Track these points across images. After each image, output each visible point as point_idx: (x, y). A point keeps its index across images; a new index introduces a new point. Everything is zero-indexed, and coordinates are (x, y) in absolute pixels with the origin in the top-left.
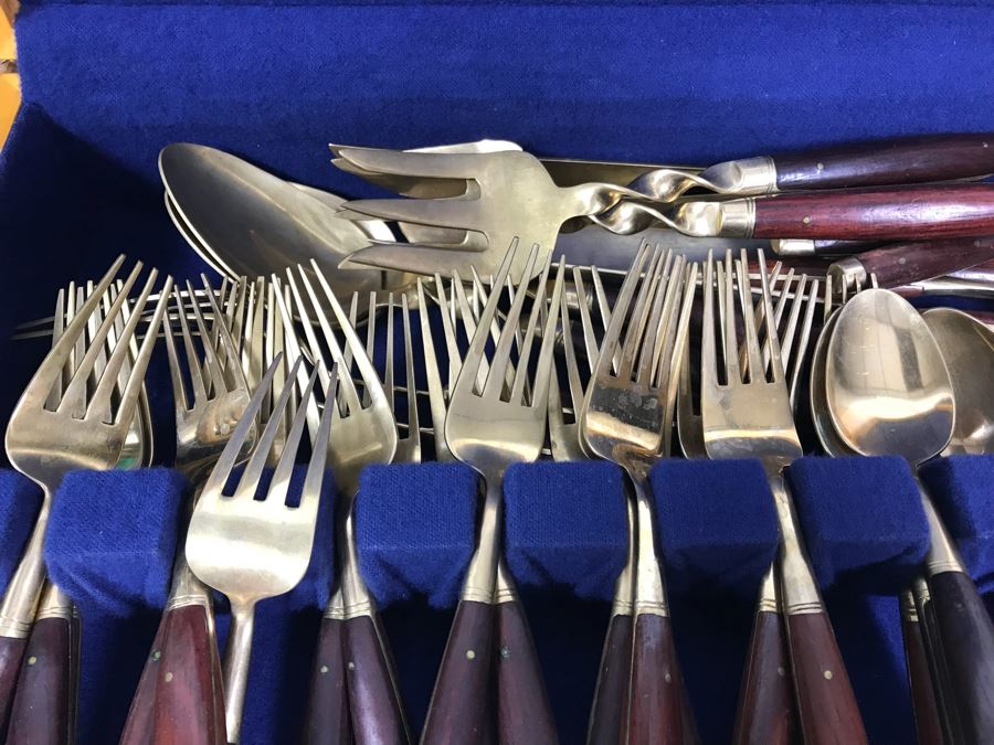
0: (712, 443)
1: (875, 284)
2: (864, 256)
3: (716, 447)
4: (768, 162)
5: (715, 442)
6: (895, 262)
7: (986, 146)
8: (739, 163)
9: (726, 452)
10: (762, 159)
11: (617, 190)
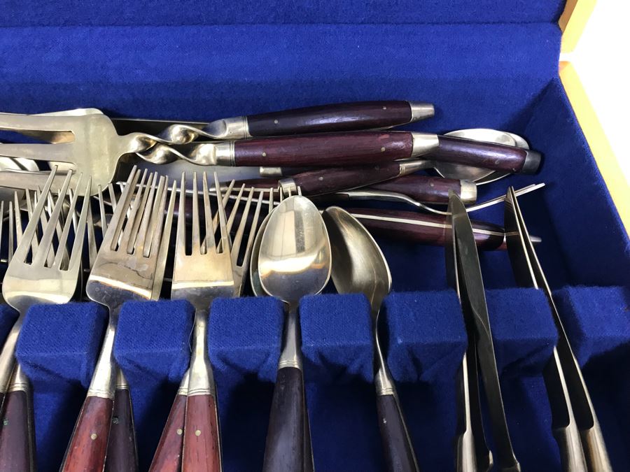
0: (175, 291)
1: (300, 193)
2: (296, 176)
3: (177, 293)
4: (243, 120)
5: (178, 290)
6: (316, 180)
7: (385, 108)
8: (226, 120)
9: (183, 296)
10: (241, 117)
11: (153, 139)
